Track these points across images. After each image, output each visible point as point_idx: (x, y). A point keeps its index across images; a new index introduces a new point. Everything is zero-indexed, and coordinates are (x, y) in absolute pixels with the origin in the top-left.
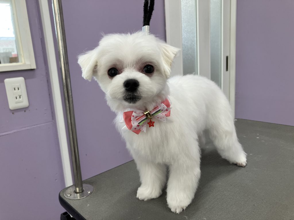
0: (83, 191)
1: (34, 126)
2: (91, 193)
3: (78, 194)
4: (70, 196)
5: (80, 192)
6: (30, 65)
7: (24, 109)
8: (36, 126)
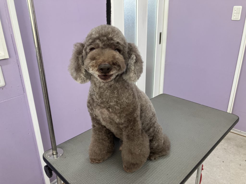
0: (57, 153)
1: (10, 99)
2: (62, 155)
3: (55, 156)
4: (50, 157)
5: (56, 154)
6: (4, 56)
7: (2, 88)
8: (12, 98)
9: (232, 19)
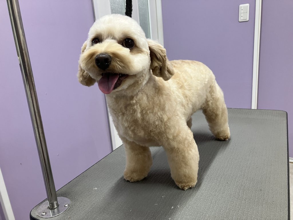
0: (58, 205)
4: (46, 214)
9: (240, 20)
